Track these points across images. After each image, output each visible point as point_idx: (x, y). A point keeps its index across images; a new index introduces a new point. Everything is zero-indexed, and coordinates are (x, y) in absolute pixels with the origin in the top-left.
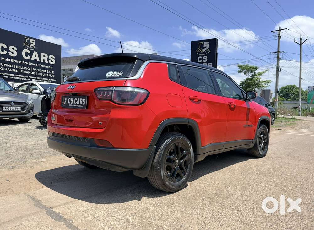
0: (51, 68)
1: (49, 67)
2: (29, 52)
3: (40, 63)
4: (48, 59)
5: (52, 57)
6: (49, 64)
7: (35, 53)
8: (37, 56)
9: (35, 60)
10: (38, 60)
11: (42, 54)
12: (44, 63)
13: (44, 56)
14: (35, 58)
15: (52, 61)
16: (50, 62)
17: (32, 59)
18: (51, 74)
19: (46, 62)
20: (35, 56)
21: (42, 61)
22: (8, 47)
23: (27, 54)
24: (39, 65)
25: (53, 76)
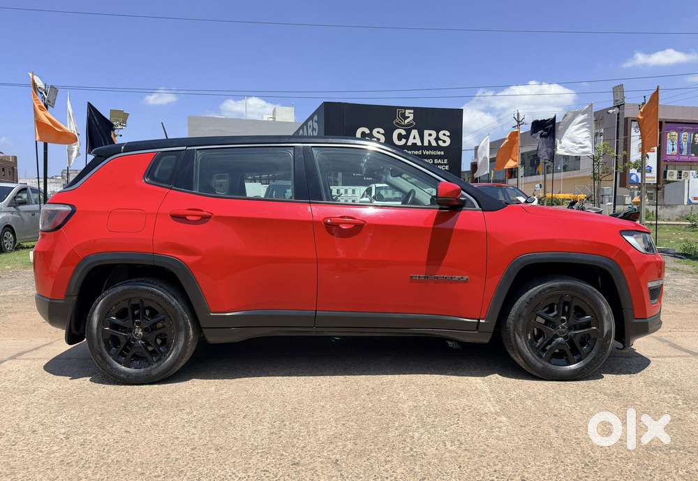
0: (442, 153)
1: (439, 153)
2: (404, 133)
3: (423, 148)
4: (437, 139)
5: (444, 135)
6: (439, 148)
7: (415, 132)
8: (417, 136)
9: (414, 144)
10: (419, 144)
11: (426, 132)
12: (430, 147)
13: (430, 135)
14: (414, 141)
15: (444, 142)
16: (441, 143)
17: (409, 143)
18: (442, 165)
19: (434, 144)
20: (414, 138)
21: (426, 144)
22: (371, 131)
23: (400, 137)
24: (420, 152)
25: (447, 167)
